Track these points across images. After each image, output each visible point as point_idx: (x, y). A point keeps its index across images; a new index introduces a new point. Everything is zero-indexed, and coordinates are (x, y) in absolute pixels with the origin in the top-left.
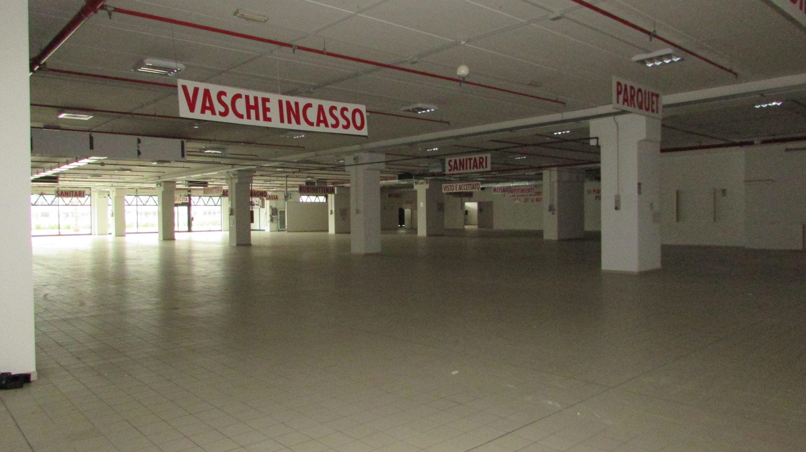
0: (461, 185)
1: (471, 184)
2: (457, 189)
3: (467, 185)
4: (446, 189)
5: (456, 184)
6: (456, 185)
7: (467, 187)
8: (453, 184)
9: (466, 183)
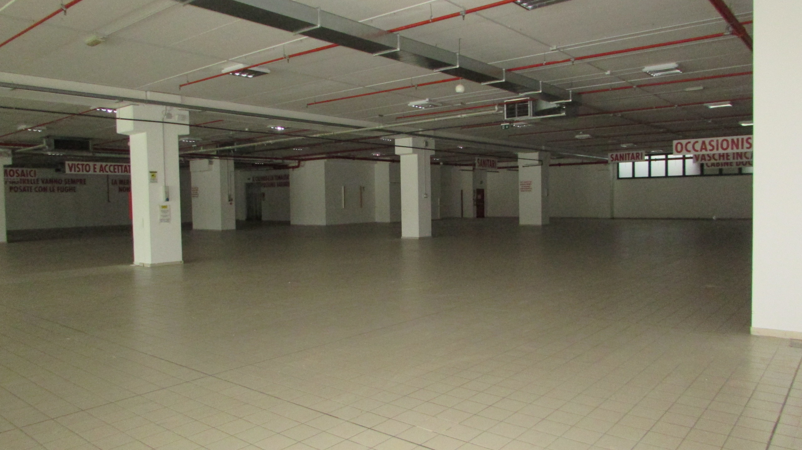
0: (104, 166)
1: (122, 166)
2: (96, 170)
3: (115, 166)
4: (73, 169)
5: (95, 163)
6: (95, 165)
7: (114, 169)
8: (88, 163)
9: (113, 164)
